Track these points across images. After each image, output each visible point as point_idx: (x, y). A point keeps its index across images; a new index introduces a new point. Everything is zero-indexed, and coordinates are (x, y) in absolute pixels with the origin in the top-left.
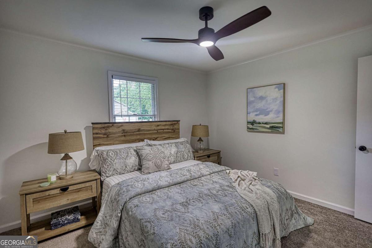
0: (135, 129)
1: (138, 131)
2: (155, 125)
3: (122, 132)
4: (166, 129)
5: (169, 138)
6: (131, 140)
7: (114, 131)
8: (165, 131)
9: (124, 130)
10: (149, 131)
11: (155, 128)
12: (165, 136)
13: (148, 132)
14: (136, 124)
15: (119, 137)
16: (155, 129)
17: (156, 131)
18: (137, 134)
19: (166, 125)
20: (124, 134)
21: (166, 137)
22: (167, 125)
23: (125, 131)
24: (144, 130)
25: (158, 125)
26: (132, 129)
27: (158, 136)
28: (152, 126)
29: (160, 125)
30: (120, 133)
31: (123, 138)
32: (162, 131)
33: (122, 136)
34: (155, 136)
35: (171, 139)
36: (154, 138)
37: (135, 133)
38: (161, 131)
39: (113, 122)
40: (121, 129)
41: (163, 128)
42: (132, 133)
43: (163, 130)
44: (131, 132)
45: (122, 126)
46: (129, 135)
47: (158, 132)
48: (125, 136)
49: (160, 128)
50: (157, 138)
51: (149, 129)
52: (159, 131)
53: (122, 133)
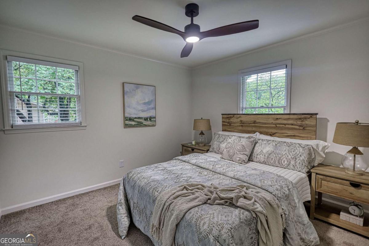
0: (251, 121)
1: (253, 123)
2: (272, 118)
3: (240, 122)
4: (289, 124)
5: (294, 136)
6: (247, 130)
7: (234, 121)
8: (287, 126)
9: (241, 121)
10: (265, 124)
11: (274, 122)
12: (287, 133)
13: (263, 125)
14: (252, 116)
15: (238, 126)
16: (272, 123)
17: (274, 126)
18: (253, 126)
19: (289, 119)
20: (241, 124)
21: (289, 135)
22: (292, 119)
23: (243, 122)
24: (260, 122)
25: (277, 118)
26: (248, 120)
27: (276, 131)
28: (269, 119)
29: (280, 118)
30: (238, 123)
31: (240, 128)
32: (284, 126)
33: (240, 126)
34: (273, 131)
35: (299, 138)
36: (272, 132)
37: (251, 125)
38: (281, 126)
39: (239, 113)
40: (239, 120)
41: (285, 122)
42: (248, 125)
43: (285, 124)
44: (247, 123)
45: (240, 117)
46: (246, 126)
47: (276, 126)
48: (242, 126)
49: (280, 122)
50: (275, 133)
51: (265, 122)
52: (278, 125)
53: (240, 124)
